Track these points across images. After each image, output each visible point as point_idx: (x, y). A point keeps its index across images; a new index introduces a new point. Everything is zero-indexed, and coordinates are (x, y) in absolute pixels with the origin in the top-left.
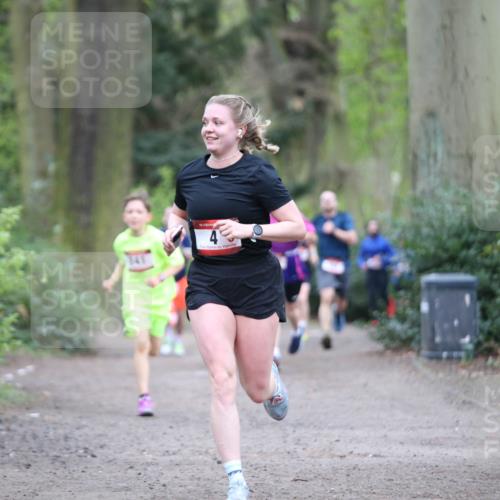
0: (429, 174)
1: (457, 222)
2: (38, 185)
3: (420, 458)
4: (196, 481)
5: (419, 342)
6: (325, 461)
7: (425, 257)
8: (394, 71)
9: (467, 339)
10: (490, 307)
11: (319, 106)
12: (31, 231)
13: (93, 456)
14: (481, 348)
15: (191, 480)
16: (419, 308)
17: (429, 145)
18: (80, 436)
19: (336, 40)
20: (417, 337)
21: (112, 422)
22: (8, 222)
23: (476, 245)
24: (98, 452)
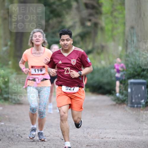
2: (4, 49)
3: (127, 139)
4: (55, 146)
5: (127, 102)
6: (97, 140)
7: (130, 74)
8: (120, 13)
9: (143, 101)
11: (96, 25)
12: (2, 64)
13: (21, 137)
14: (147, 104)
15: (53, 145)
16: (127, 90)
17: (131, 38)
18: (17, 130)
19: (102, 3)
20: (127, 100)
21: (28, 126)
23: (146, 70)
24: (23, 136)
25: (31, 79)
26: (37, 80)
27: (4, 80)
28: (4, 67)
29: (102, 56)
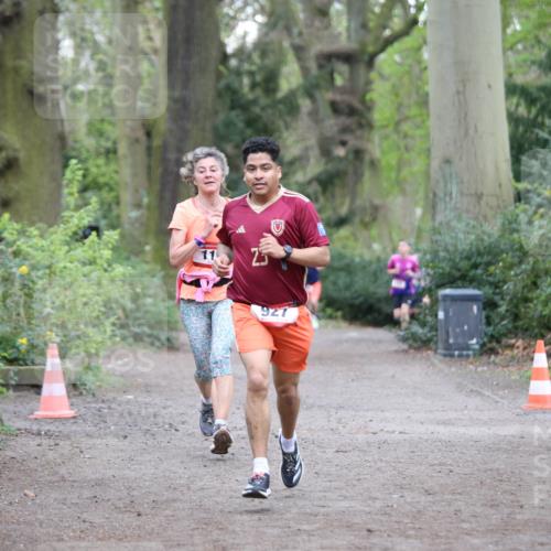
0: (446, 208)
1: (468, 248)
2: (134, 214)
3: (436, 435)
5: (436, 343)
6: (361, 437)
7: (442, 274)
8: (418, 127)
9: (474, 341)
10: (493, 315)
11: (358, 154)
12: (128, 250)
13: (176, 430)
14: (485, 348)
16: (436, 316)
17: (446, 186)
18: (166, 414)
19: (371, 100)
20: (435, 339)
22: (109, 242)
23: (482, 266)
24: (180, 427)
25: (189, 280)
26: (203, 282)
27: (133, 289)
28: (133, 258)
29: (374, 232)
